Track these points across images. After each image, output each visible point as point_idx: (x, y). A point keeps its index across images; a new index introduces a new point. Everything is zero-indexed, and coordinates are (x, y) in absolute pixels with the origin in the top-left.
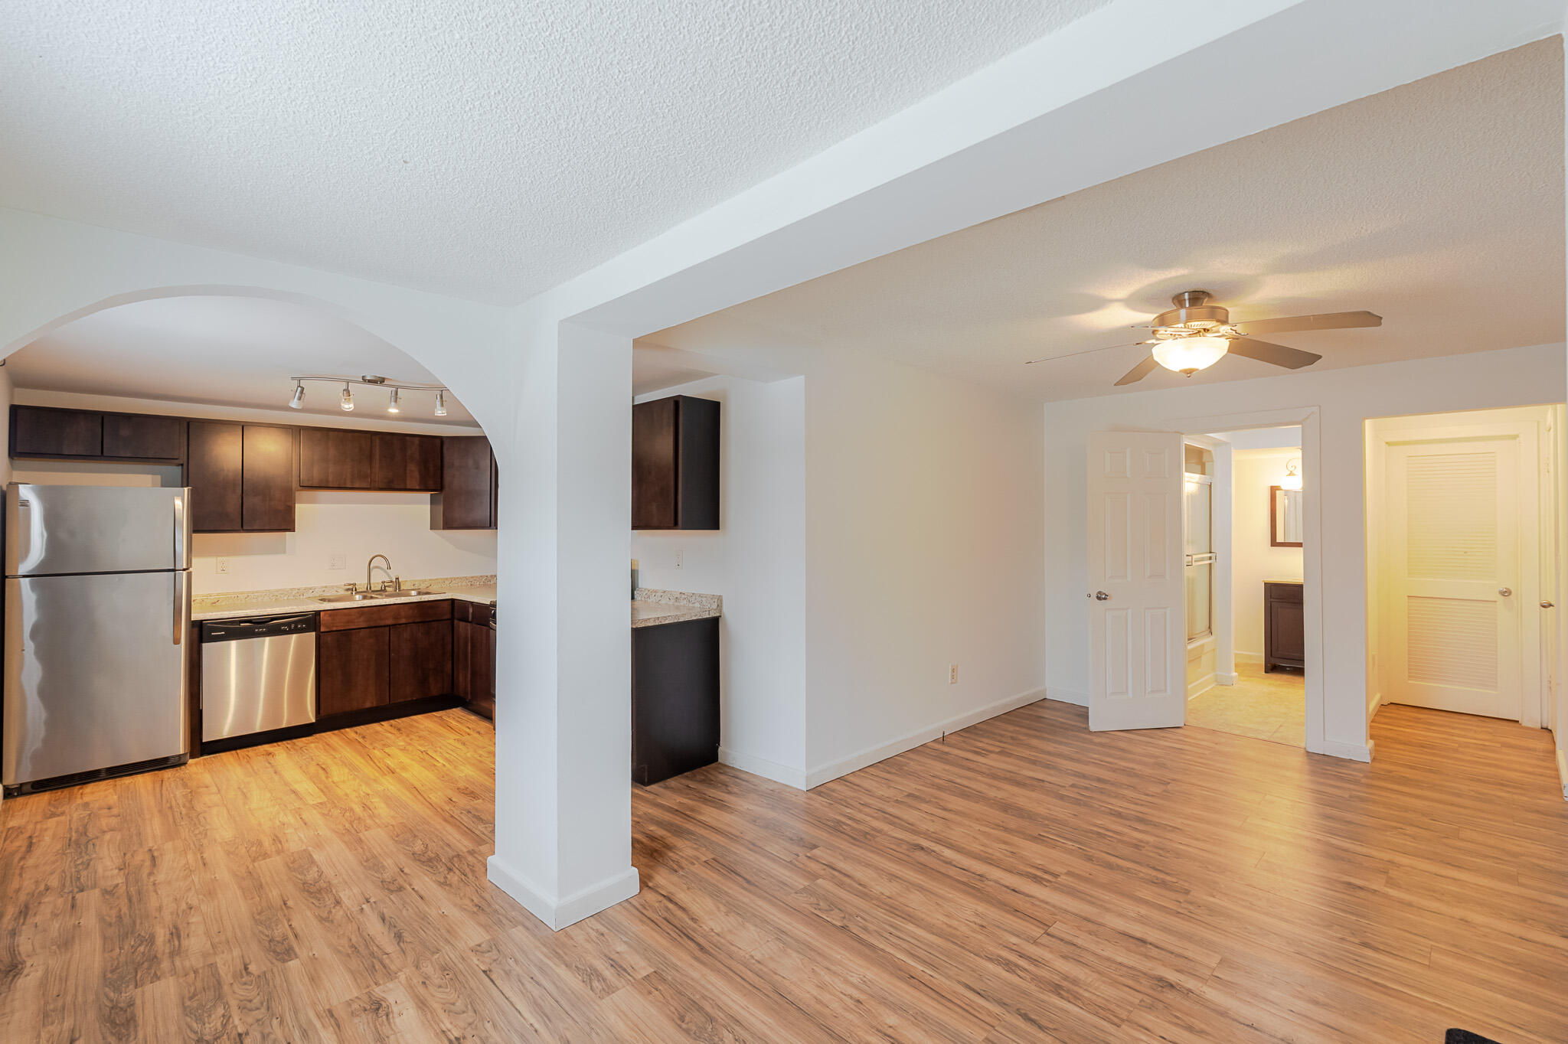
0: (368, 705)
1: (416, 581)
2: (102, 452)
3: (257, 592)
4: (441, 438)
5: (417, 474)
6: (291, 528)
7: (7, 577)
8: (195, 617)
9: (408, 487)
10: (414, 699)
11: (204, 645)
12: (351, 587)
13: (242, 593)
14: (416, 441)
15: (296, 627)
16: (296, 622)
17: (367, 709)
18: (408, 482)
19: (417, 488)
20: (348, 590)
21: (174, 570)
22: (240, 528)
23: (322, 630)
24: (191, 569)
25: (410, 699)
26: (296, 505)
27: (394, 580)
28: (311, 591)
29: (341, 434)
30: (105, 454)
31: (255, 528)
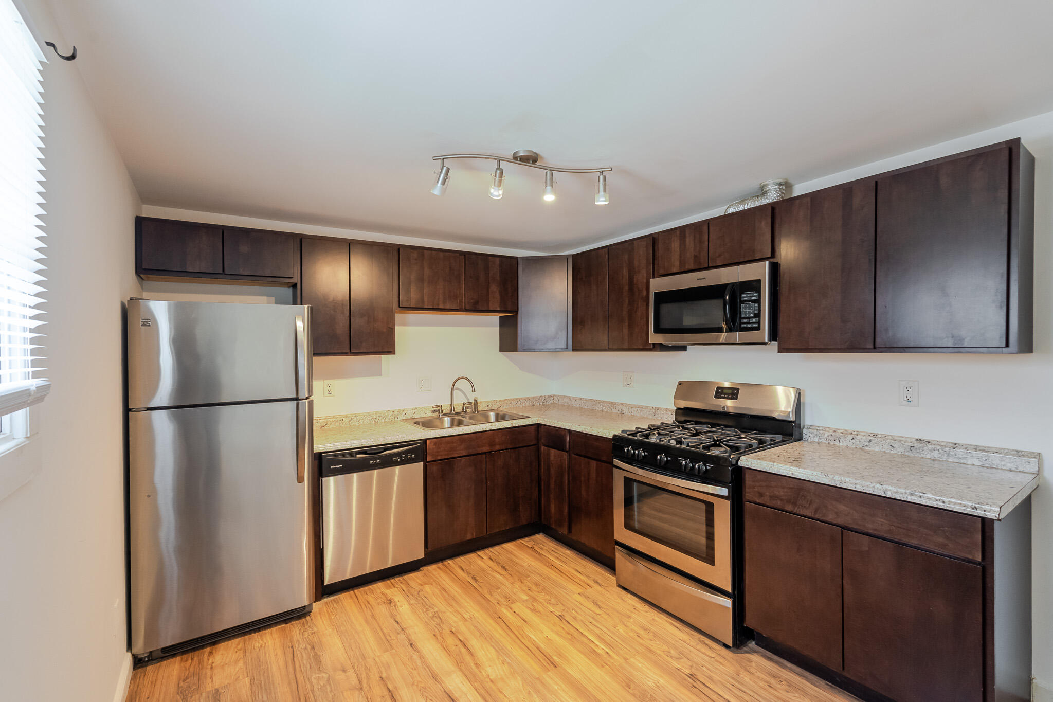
0: (469, 537)
1: (489, 402)
2: (223, 271)
3: (359, 415)
4: (516, 258)
5: (498, 296)
6: (391, 351)
7: (130, 410)
8: (318, 448)
9: (491, 309)
10: (508, 528)
11: (324, 479)
12: (437, 409)
13: (346, 416)
14: (497, 260)
15: (406, 457)
16: (405, 452)
17: (468, 540)
18: (491, 305)
19: (498, 309)
20: (434, 411)
21: (297, 399)
22: (348, 351)
23: (428, 460)
24: (311, 398)
25: (504, 529)
26: (396, 327)
27: (473, 402)
28: (404, 413)
29: (434, 253)
30: (226, 272)
31: (362, 351)
